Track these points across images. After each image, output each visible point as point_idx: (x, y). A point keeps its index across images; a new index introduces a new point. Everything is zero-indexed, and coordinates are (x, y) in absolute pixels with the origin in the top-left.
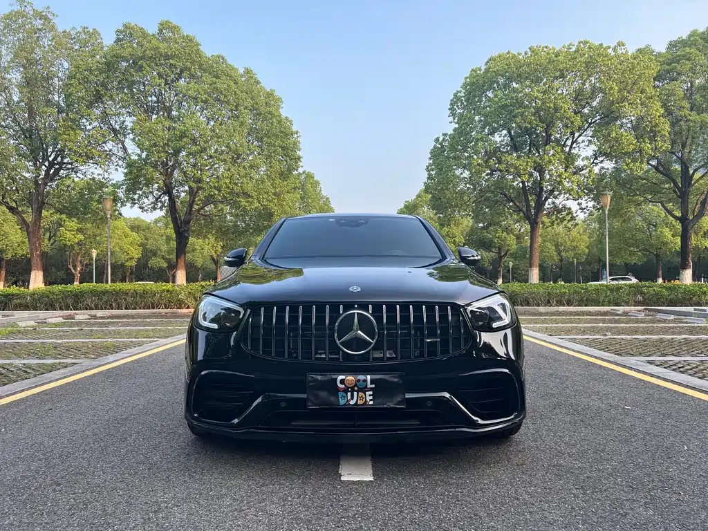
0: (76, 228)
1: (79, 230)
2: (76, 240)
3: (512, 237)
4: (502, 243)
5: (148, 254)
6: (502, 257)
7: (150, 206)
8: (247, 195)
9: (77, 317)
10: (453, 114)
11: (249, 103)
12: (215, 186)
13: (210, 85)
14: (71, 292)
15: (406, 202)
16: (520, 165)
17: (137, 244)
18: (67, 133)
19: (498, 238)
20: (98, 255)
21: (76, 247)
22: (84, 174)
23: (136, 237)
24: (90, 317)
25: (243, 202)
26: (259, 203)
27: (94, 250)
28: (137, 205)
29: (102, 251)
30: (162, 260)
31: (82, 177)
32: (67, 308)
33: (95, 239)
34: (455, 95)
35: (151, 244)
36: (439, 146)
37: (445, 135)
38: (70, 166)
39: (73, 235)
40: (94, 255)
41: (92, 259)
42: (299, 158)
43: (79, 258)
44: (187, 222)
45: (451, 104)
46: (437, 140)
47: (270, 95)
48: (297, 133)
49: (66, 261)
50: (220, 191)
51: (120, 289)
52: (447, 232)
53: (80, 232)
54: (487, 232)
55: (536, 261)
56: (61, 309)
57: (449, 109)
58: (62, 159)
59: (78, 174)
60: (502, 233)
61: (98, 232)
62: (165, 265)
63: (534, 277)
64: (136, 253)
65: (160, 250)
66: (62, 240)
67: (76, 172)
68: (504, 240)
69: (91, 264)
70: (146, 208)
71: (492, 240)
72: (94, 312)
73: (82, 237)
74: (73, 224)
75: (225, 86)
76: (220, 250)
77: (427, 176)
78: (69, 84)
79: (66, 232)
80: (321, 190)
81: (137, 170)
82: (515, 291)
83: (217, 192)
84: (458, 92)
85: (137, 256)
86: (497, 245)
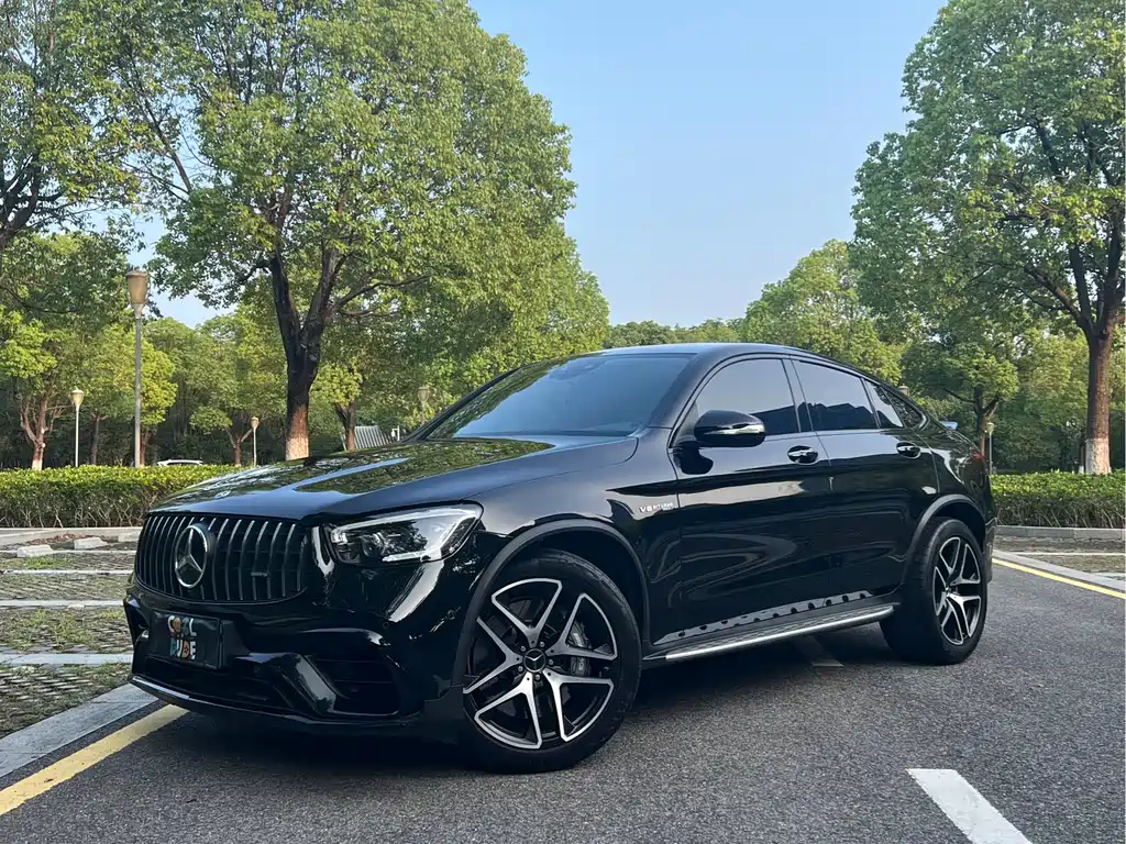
0: (41, 340)
1: (48, 346)
2: (41, 368)
3: (1009, 365)
4: (987, 379)
5: (190, 397)
6: (985, 411)
7: (223, 294)
8: (459, 272)
9: (80, 543)
10: (911, 92)
11: (459, 62)
12: (391, 251)
13: (377, 22)
14: (58, 484)
15: (767, 286)
16: (1074, 205)
17: (167, 378)
18: (55, 130)
19: (977, 368)
20: (85, 400)
21: (39, 384)
22: (78, 222)
23: (166, 362)
24: (106, 544)
25: (453, 288)
26: (485, 290)
27: (77, 391)
28: (194, 292)
29: (93, 392)
30: (221, 413)
31: (74, 228)
32: (49, 521)
33: (80, 365)
34: (920, 48)
35: (197, 378)
36: (878, 161)
37: (891, 137)
38: (48, 205)
39: (34, 355)
40: (78, 401)
41: (72, 409)
42: (569, 188)
43: (45, 408)
44: (315, 330)
45: (908, 69)
46: (873, 149)
47: (498, 46)
48: (563, 131)
49: (16, 414)
50: (400, 261)
51: (168, 481)
52: (863, 355)
53: (48, 349)
54: (951, 355)
55: (1103, 423)
56: (36, 524)
57: (904, 80)
58: (35, 188)
59: (64, 223)
60: (987, 358)
61: (85, 349)
62: (226, 422)
63: (1099, 458)
64: (164, 396)
65: (216, 388)
66: (10, 367)
67: (61, 219)
68: (992, 373)
69: (71, 422)
70: (214, 298)
71: (961, 374)
72: (109, 531)
73: (52, 361)
74: (34, 332)
75: (410, 25)
76: (356, 390)
77: (855, 228)
78: (63, 22)
79: (20, 349)
80: (577, 261)
81: (214, 212)
82: (1064, 491)
83: (395, 265)
84: (925, 41)
85: (167, 404)
86: (975, 385)
